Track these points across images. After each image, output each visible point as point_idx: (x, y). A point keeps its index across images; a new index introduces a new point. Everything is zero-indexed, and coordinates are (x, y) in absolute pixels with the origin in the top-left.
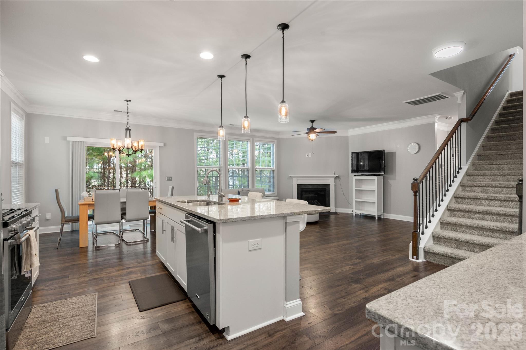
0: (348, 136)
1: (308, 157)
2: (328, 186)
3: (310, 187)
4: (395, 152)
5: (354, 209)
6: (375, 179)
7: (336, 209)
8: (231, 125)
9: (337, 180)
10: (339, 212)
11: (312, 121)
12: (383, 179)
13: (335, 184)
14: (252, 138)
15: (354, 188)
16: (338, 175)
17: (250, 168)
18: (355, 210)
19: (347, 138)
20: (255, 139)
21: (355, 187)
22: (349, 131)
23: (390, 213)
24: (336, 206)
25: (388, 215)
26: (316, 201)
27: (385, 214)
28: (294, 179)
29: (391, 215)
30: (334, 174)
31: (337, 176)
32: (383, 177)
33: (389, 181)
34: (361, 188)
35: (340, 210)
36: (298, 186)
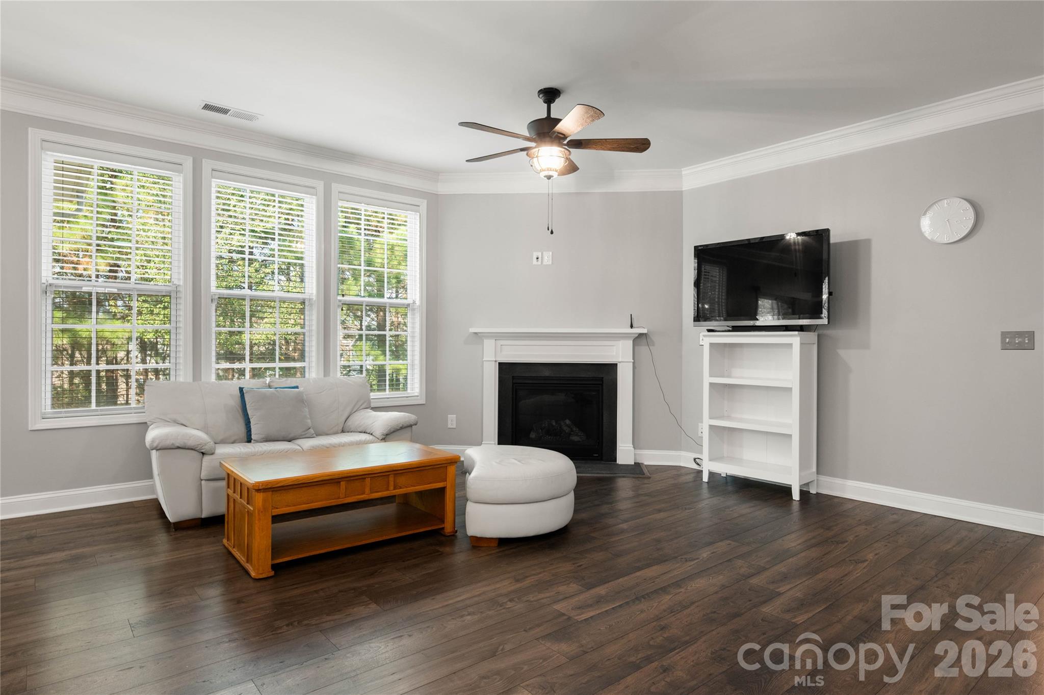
0: (681, 192)
1: (539, 263)
2: (611, 368)
3: (547, 373)
4: (868, 242)
5: (705, 456)
6: (791, 345)
7: (638, 452)
8: (207, 107)
9: (643, 349)
10: (646, 463)
11: (550, 95)
12: (815, 347)
13: (634, 363)
14: (322, 183)
15: (707, 380)
16: (645, 331)
17: (314, 298)
18: (710, 460)
19: (677, 197)
20: (336, 187)
21: (711, 376)
22: (685, 171)
23: (845, 477)
24: (636, 444)
25: (838, 481)
26: (568, 422)
27: (824, 479)
28: (489, 344)
29: (850, 483)
30: (632, 327)
31: (641, 335)
32: (819, 336)
33: (842, 353)
34: (729, 376)
35: (652, 458)
36: (505, 368)
